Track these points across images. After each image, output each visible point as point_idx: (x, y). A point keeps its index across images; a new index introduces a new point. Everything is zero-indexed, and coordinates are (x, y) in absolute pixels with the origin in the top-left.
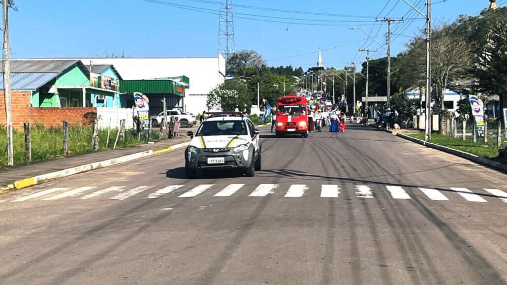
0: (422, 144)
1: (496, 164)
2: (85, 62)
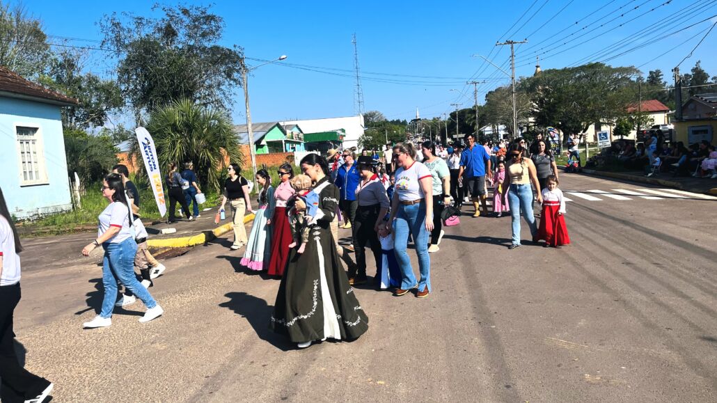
1: (590, 171)
2: (281, 124)
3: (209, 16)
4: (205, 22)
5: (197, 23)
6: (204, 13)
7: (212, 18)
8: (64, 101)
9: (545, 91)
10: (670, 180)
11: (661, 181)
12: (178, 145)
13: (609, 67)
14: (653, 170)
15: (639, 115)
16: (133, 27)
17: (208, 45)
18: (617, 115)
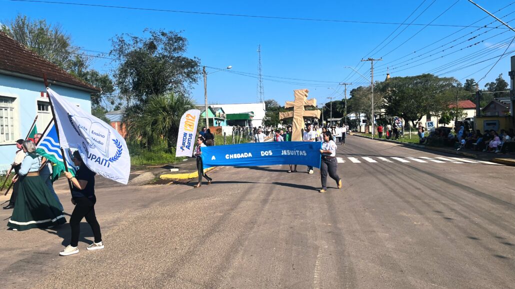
0: (371, 138)
1: (422, 146)
2: (212, 106)
3: (179, 37)
4: (176, 41)
5: (171, 42)
6: (177, 35)
7: (180, 39)
8: (94, 89)
9: (393, 91)
10: (470, 153)
11: (465, 153)
12: (167, 120)
13: (437, 77)
14: (461, 147)
15: (457, 110)
16: (132, 42)
17: (176, 55)
18: (441, 109)
